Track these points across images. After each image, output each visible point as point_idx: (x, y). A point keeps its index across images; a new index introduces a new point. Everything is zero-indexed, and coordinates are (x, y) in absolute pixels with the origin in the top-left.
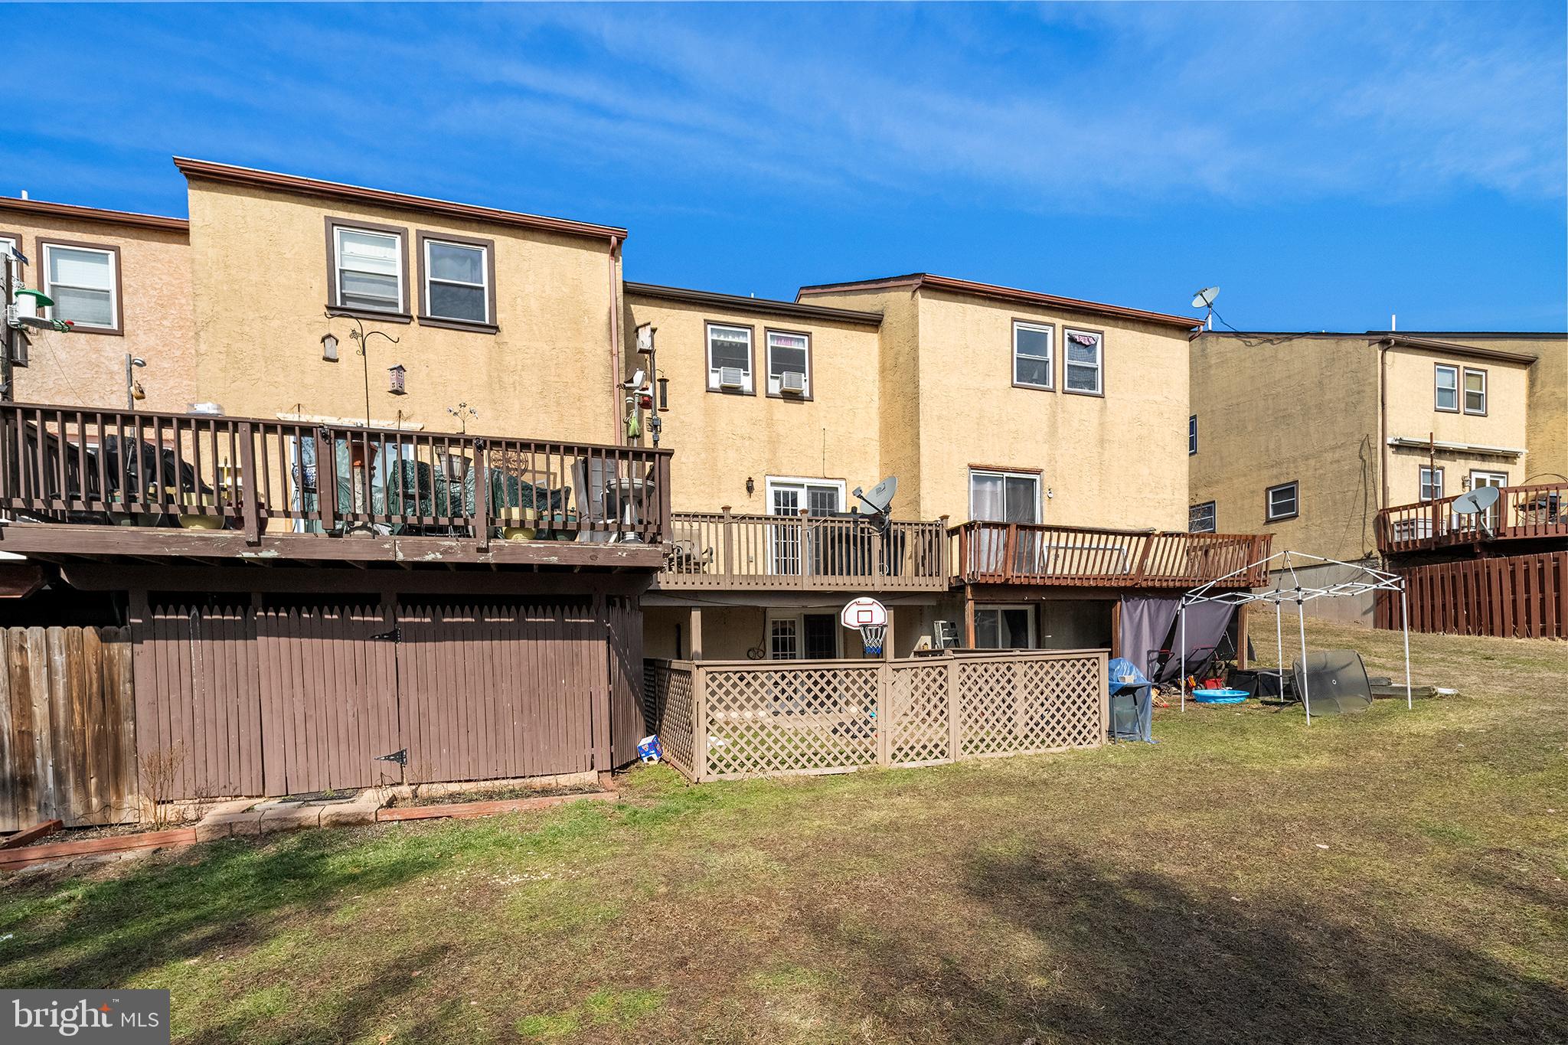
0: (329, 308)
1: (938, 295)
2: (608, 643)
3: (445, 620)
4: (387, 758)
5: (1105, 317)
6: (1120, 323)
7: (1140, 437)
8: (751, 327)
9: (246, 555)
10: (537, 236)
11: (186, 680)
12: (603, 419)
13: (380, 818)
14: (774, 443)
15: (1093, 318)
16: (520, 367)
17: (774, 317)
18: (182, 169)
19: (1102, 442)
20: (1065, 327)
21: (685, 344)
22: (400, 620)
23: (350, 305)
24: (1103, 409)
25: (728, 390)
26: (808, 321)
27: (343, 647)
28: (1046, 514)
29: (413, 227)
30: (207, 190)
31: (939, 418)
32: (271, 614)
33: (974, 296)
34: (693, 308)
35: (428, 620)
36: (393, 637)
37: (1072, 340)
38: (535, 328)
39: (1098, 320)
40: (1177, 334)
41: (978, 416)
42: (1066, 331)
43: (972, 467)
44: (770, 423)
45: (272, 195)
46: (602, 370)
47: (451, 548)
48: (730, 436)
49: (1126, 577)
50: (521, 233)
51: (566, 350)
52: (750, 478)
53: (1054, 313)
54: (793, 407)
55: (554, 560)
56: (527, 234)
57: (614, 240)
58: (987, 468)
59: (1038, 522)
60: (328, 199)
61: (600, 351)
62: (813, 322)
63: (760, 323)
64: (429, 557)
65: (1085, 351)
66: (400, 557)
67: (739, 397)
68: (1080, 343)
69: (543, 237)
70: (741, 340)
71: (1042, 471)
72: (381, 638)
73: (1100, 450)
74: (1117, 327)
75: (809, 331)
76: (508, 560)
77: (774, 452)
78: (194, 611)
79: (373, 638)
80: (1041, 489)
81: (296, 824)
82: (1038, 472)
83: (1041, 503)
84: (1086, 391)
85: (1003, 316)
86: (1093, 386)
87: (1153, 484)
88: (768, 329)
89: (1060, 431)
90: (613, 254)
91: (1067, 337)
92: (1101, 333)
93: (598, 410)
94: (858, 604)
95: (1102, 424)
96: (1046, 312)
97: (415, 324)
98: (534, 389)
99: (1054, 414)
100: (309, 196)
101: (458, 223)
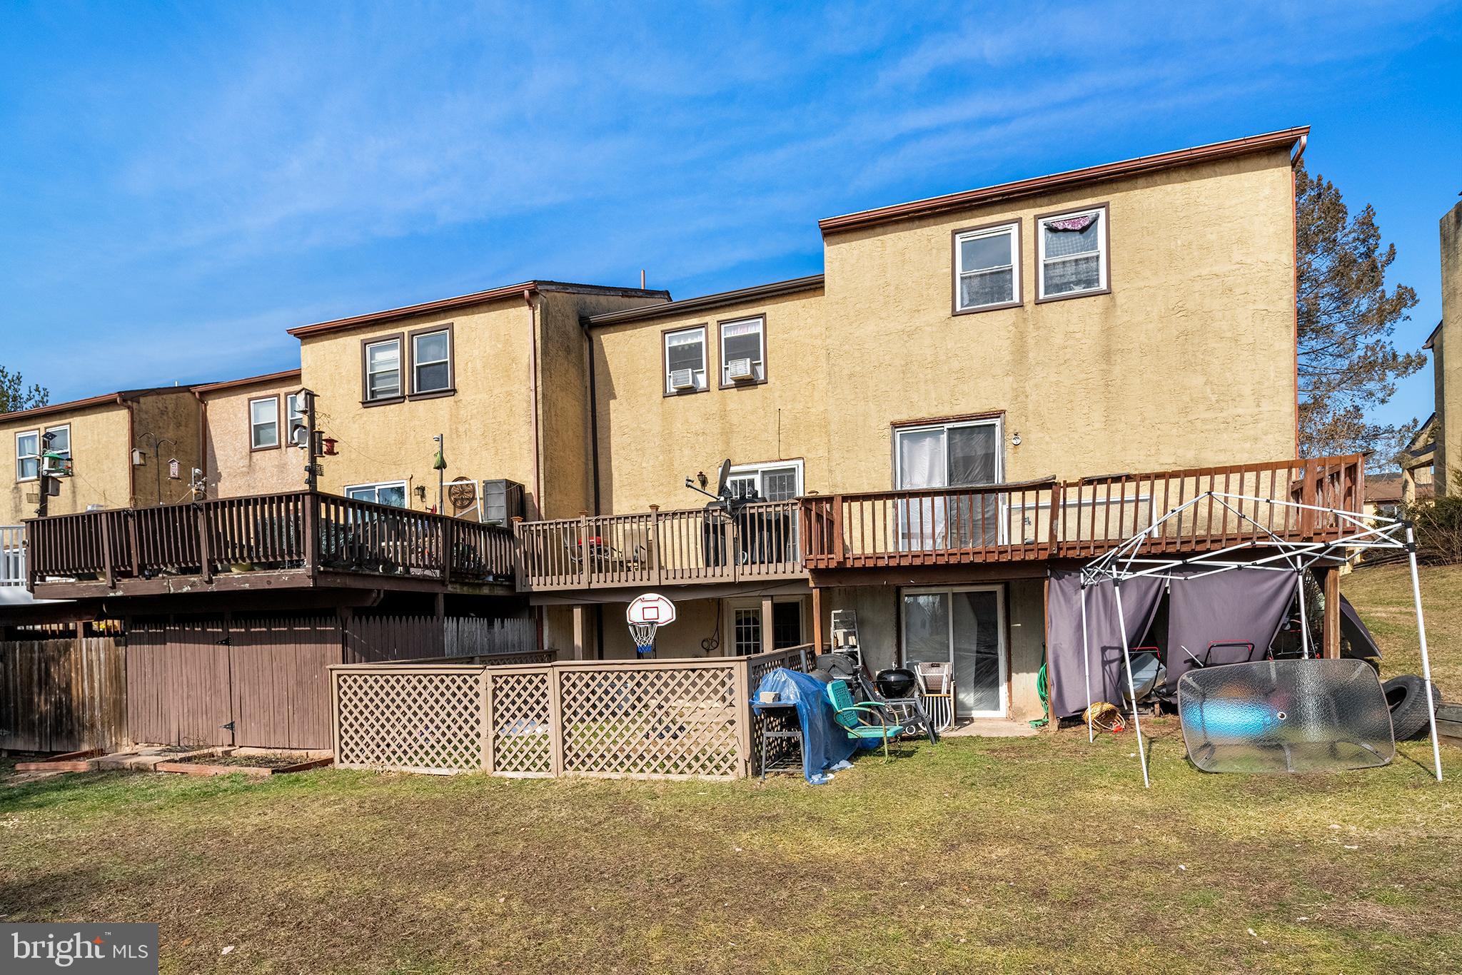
0: (363, 403)
1: (848, 236)
2: (345, 645)
3: (253, 630)
4: (225, 727)
5: (1112, 181)
6: (1141, 182)
7: (1185, 333)
8: (704, 325)
9: (112, 594)
10: (481, 309)
11: (143, 669)
12: (525, 446)
13: (158, 769)
14: (727, 434)
15: (1089, 190)
16: (469, 417)
17: (727, 309)
18: (295, 335)
19: (1107, 355)
20: (1037, 218)
21: (645, 359)
22: (230, 630)
23: (380, 397)
24: (1108, 312)
25: (683, 392)
26: (762, 303)
27: (205, 649)
28: (1010, 469)
29: (406, 329)
30: (309, 343)
31: (851, 376)
32: (172, 628)
33: (897, 222)
34: (651, 323)
35: (243, 630)
36: (227, 643)
37: (1052, 229)
38: (480, 383)
39: (1099, 189)
40: (1264, 161)
41: (903, 363)
42: (1041, 222)
43: (895, 425)
44: (724, 414)
45: (337, 335)
46: (525, 405)
47: (194, 582)
48: (685, 435)
49: (1029, 546)
50: (470, 310)
51: (501, 395)
52: (701, 473)
53: (1021, 204)
54: (747, 393)
55: (247, 586)
56: (475, 309)
57: (526, 293)
58: (918, 423)
59: (998, 480)
60: (363, 327)
61: (523, 390)
62: (767, 302)
63: (712, 319)
64: (185, 590)
65: (1077, 237)
66: (172, 591)
67: (693, 396)
68: (1065, 230)
69: (485, 308)
70: (696, 340)
71: (1004, 412)
72: (222, 643)
73: (1104, 367)
74: (1137, 189)
75: (763, 312)
76: (224, 588)
77: (728, 443)
78: (146, 628)
79: (217, 643)
80: (1003, 436)
81: (121, 767)
82: (998, 414)
83: (1003, 453)
84: (1078, 290)
85: (939, 232)
86: (1091, 281)
87: (1214, 398)
88: (721, 323)
89: (1031, 355)
90: (530, 305)
91: (1042, 228)
92: (1105, 205)
93: (522, 440)
94: (643, 600)
95: (1108, 331)
96: (1006, 207)
97: (407, 401)
98: (479, 433)
99: (1022, 336)
100: (354, 329)
101: (432, 317)
